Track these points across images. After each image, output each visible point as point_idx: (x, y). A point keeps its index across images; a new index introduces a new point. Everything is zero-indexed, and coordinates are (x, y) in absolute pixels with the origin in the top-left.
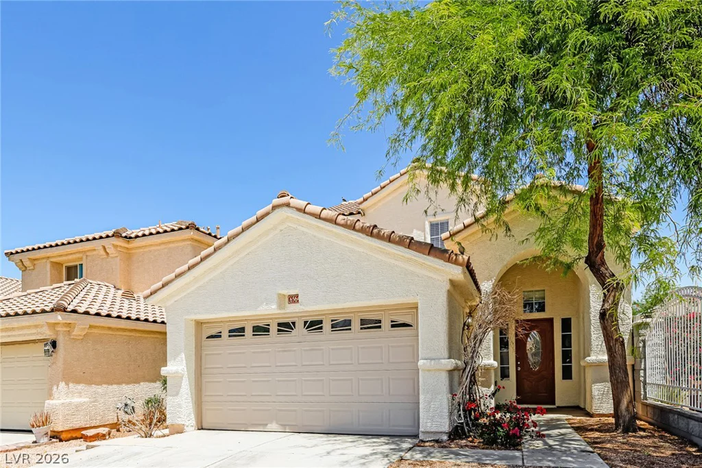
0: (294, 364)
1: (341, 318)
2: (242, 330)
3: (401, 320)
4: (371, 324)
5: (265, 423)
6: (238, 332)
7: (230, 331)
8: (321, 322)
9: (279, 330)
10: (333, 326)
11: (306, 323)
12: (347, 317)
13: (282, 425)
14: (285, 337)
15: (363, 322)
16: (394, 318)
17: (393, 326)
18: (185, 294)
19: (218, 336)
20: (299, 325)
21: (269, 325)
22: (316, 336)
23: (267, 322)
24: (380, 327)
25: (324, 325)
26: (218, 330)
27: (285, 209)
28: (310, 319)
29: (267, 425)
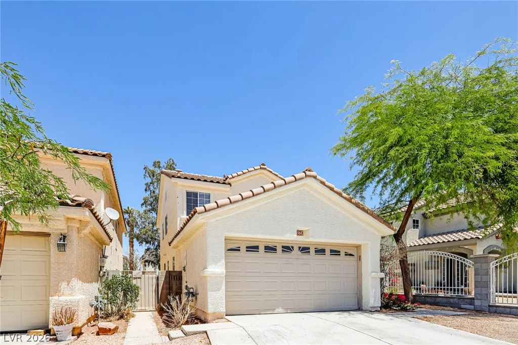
0: (293, 272)
1: (320, 247)
2: (257, 247)
3: (350, 252)
4: (335, 253)
5: (274, 308)
6: (253, 249)
7: (247, 247)
8: (309, 248)
9: (283, 251)
10: (316, 251)
11: (300, 248)
12: (323, 247)
13: (285, 309)
14: (287, 255)
15: (331, 251)
16: (346, 251)
17: (346, 255)
18: (226, 216)
19: (238, 250)
20: (296, 248)
21: (276, 247)
22: (306, 256)
23: (275, 245)
24: (340, 255)
25: (311, 250)
26: (238, 246)
27: (313, 179)
28: (302, 246)
29: (275, 309)
